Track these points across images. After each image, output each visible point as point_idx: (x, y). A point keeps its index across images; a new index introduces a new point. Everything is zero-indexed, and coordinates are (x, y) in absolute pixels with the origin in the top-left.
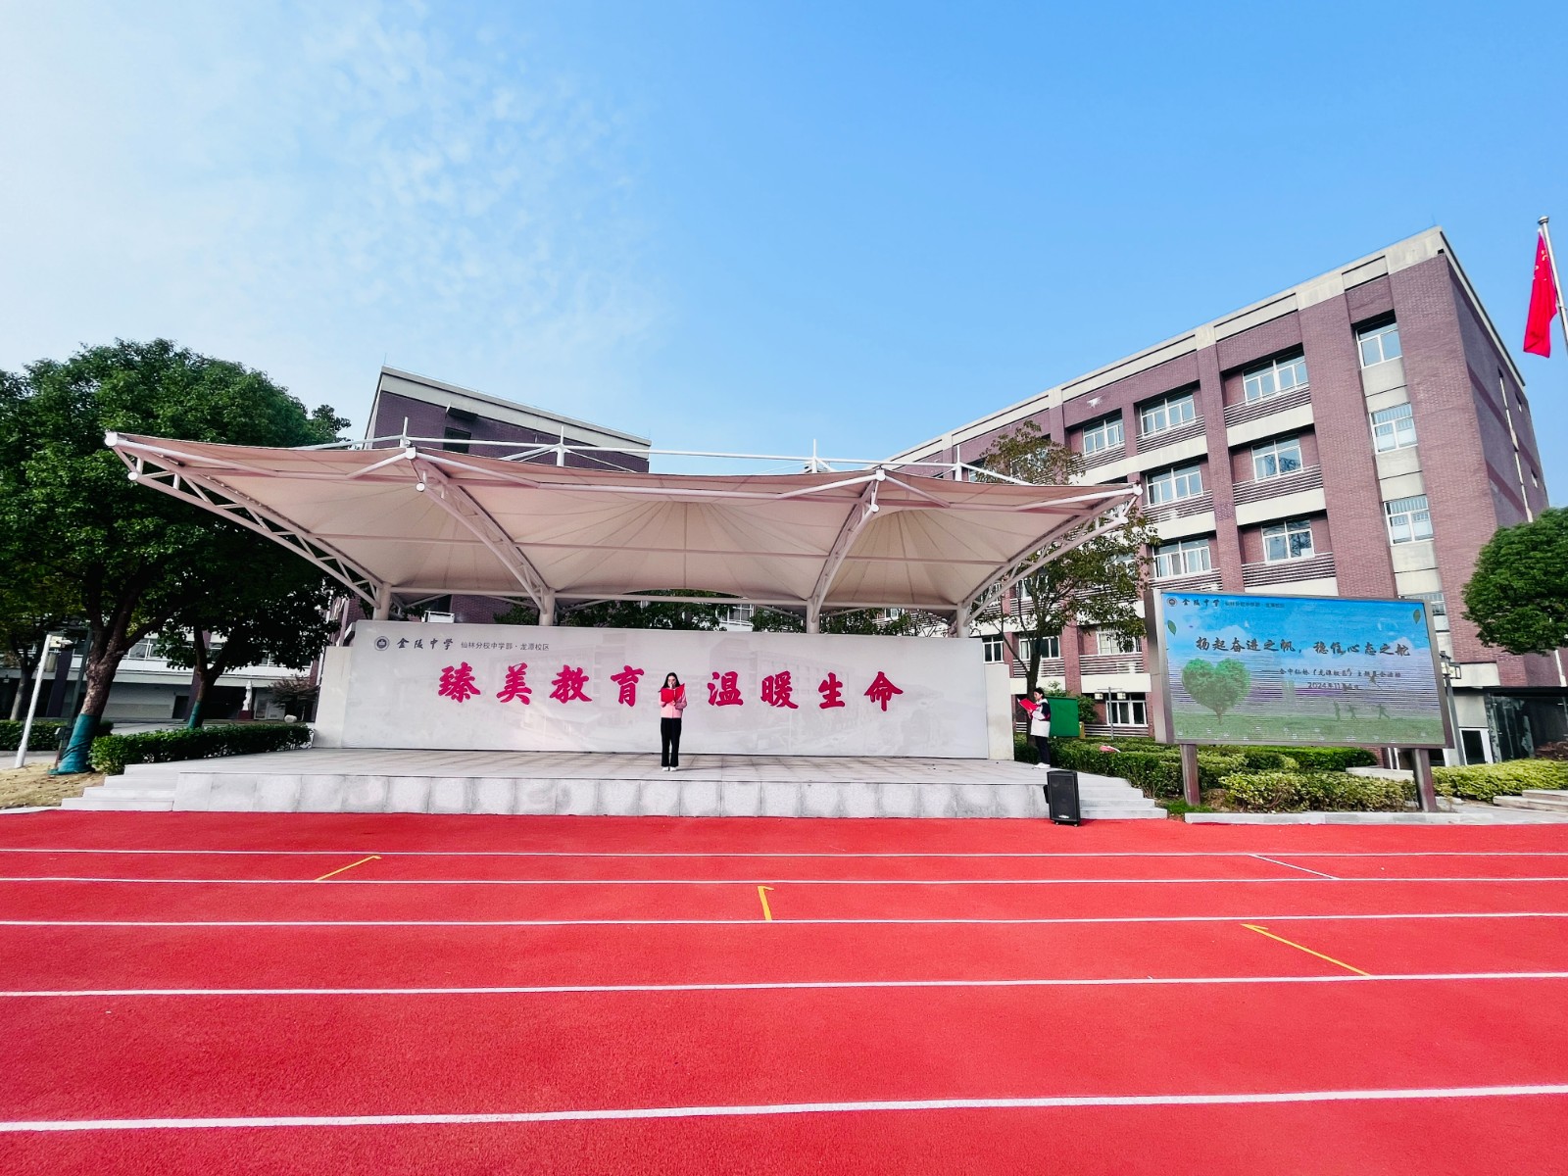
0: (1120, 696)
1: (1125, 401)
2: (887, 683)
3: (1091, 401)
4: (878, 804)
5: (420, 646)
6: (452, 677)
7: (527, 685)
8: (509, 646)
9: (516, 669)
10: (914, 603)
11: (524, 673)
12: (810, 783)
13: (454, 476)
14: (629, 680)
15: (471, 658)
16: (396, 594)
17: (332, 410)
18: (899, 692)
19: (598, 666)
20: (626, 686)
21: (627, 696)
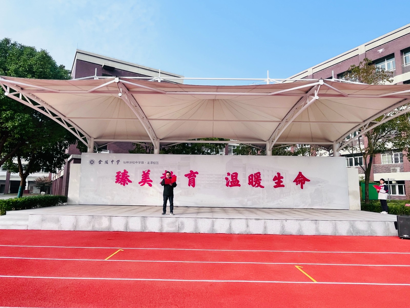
0: (393, 182)
1: (396, 50)
2: (303, 177)
3: (379, 51)
4: (317, 229)
5: (107, 163)
6: (120, 175)
7: (151, 179)
8: (143, 163)
9: (146, 172)
10: (312, 142)
11: (149, 174)
12: (286, 220)
14: (192, 176)
15: (128, 168)
16: (96, 142)
18: (309, 181)
19: (179, 171)
20: (191, 179)
21: (192, 183)
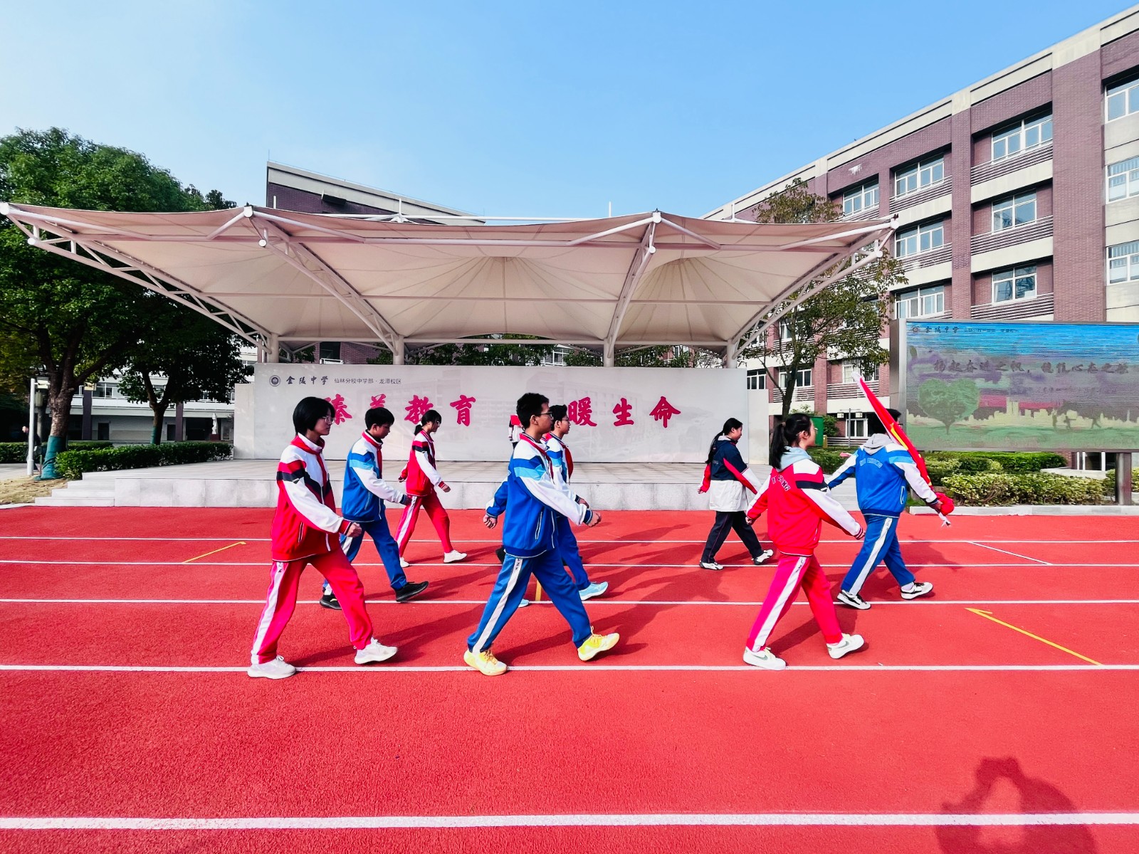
0: (858, 415)
1: (883, 167)
2: (668, 405)
3: (852, 168)
4: (653, 500)
5: (304, 382)
8: (371, 381)
9: (377, 399)
10: (692, 340)
11: (384, 402)
12: (598, 484)
13: (294, 234)
14: (465, 406)
15: (344, 391)
16: (283, 342)
17: (220, 194)
18: (678, 412)
19: (441, 396)
20: (462, 411)
21: (463, 418)
